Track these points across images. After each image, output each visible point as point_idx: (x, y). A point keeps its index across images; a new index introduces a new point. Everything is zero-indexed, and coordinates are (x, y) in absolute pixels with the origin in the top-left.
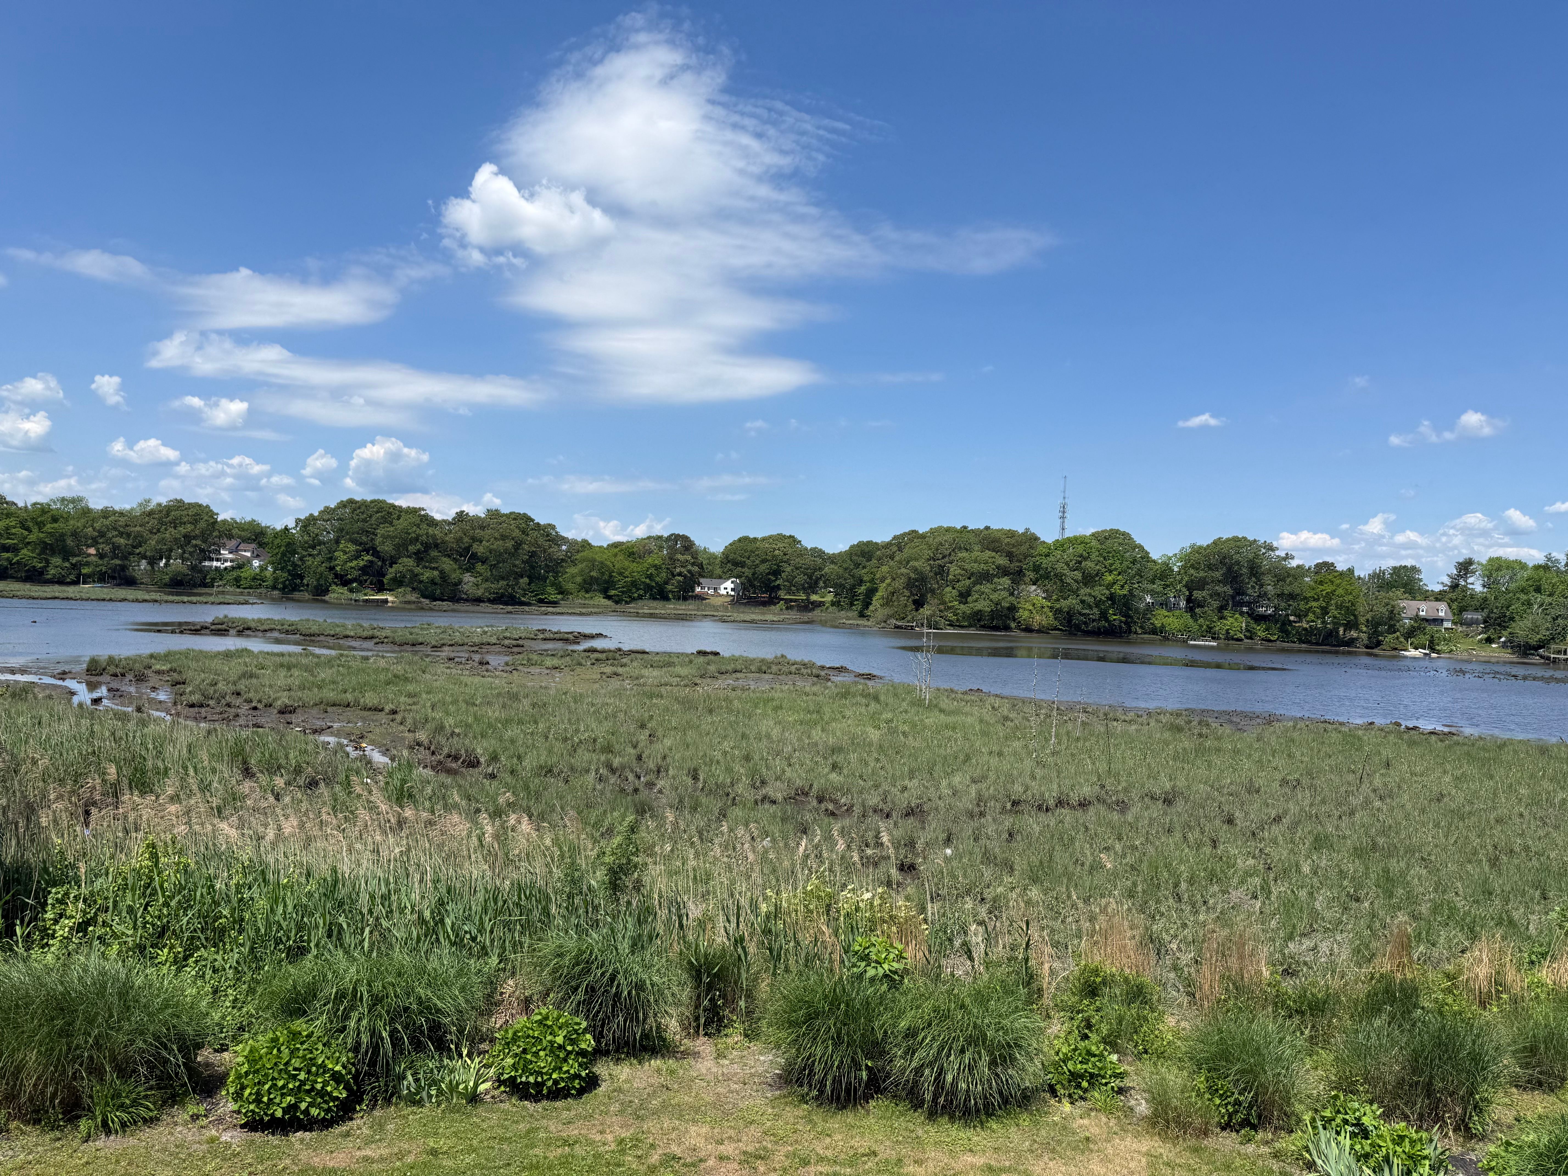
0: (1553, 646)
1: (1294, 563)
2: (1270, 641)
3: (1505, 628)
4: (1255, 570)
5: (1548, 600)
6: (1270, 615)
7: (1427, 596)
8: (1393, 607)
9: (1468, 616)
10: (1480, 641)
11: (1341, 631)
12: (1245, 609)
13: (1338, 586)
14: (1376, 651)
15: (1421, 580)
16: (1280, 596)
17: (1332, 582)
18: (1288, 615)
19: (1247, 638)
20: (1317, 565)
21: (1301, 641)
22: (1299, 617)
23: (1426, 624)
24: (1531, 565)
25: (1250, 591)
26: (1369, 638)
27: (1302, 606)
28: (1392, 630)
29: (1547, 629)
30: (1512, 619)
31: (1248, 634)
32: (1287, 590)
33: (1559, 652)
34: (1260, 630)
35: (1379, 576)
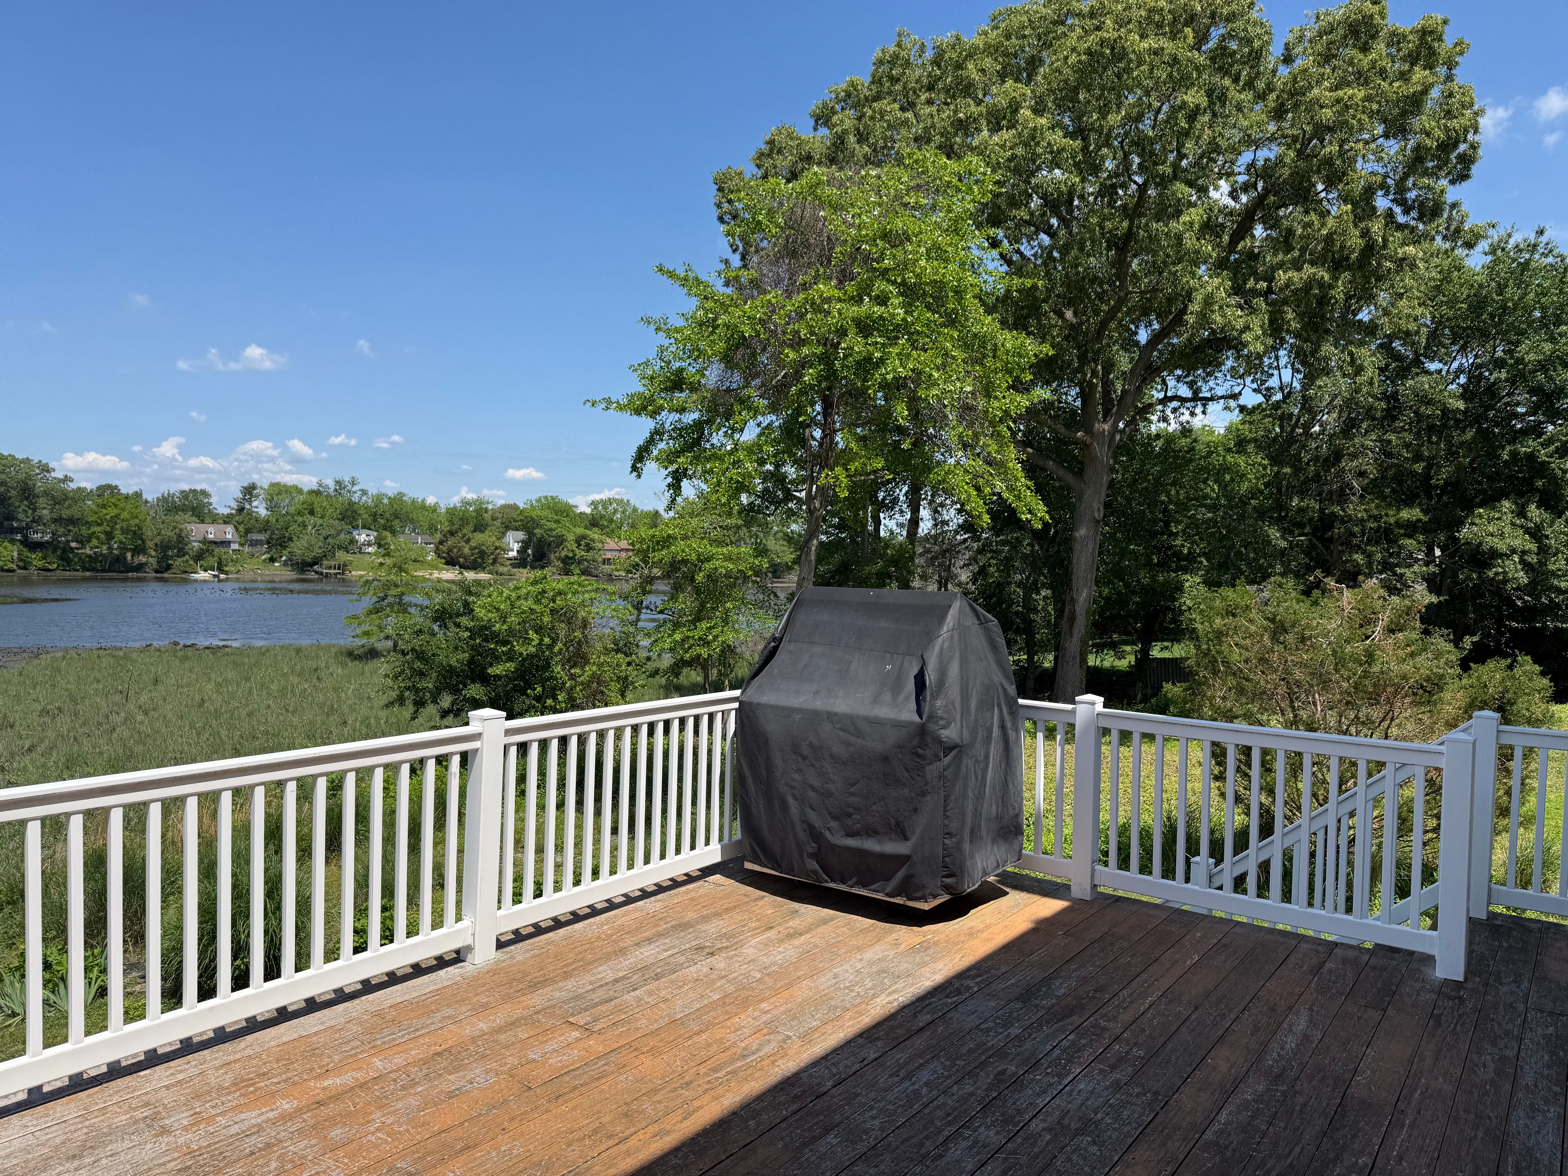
0: (325, 562)
1: (73, 486)
2: (48, 570)
3: (285, 548)
4: (27, 492)
5: (321, 521)
6: (47, 542)
7: (215, 519)
8: (181, 530)
9: (253, 537)
10: (264, 561)
11: (129, 555)
12: (19, 537)
13: (123, 509)
14: (166, 575)
15: (211, 504)
16: (55, 521)
17: (116, 506)
18: (68, 542)
19: (20, 568)
20: (99, 488)
21: (85, 569)
22: (83, 542)
23: (213, 546)
24: (306, 490)
25: (21, 516)
26: (158, 562)
27: (84, 531)
28: (182, 553)
29: (320, 548)
30: (290, 539)
31: (21, 564)
32: (66, 513)
33: (330, 568)
34: (36, 559)
35: (167, 499)
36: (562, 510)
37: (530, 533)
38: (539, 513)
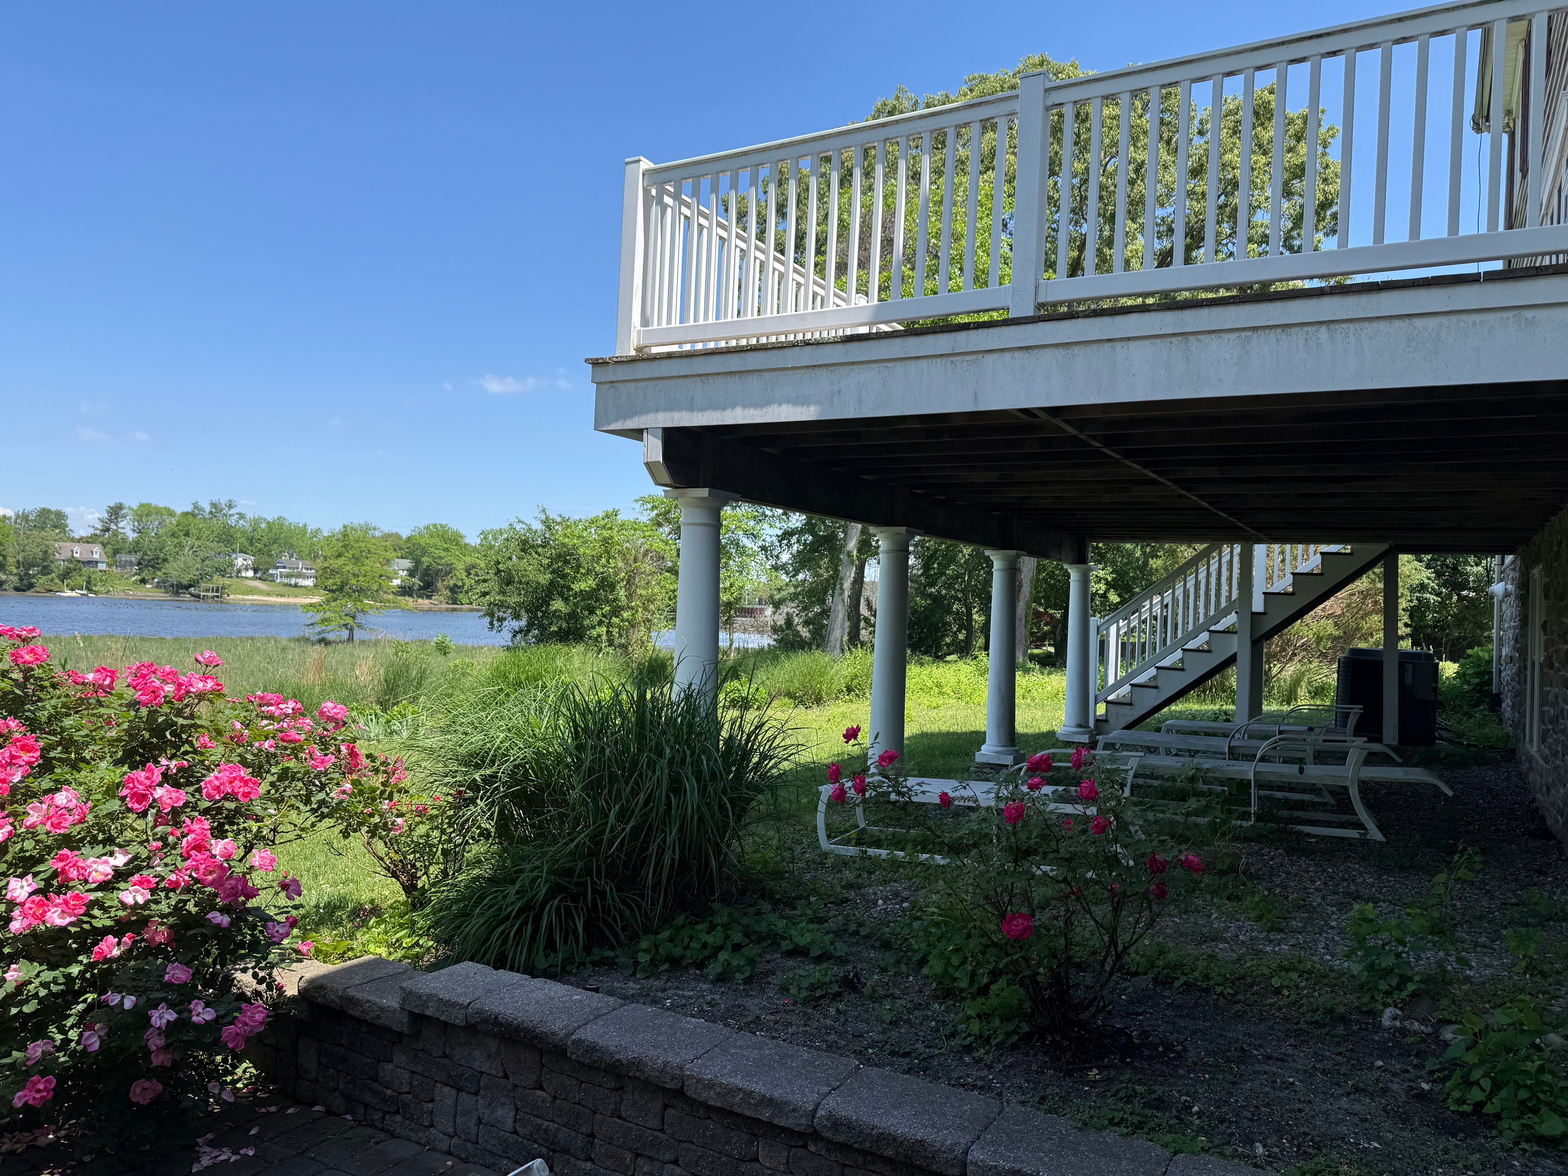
0: (202, 585)
3: (158, 569)
5: (197, 543)
8: (47, 547)
9: (124, 557)
10: (135, 582)
14: (27, 594)
23: (81, 566)
24: (179, 512)
26: (20, 580)
28: (46, 571)
29: (197, 570)
30: (165, 560)
33: (207, 590)
35: (26, 517)
36: (452, 540)
37: (418, 562)
38: (428, 541)
